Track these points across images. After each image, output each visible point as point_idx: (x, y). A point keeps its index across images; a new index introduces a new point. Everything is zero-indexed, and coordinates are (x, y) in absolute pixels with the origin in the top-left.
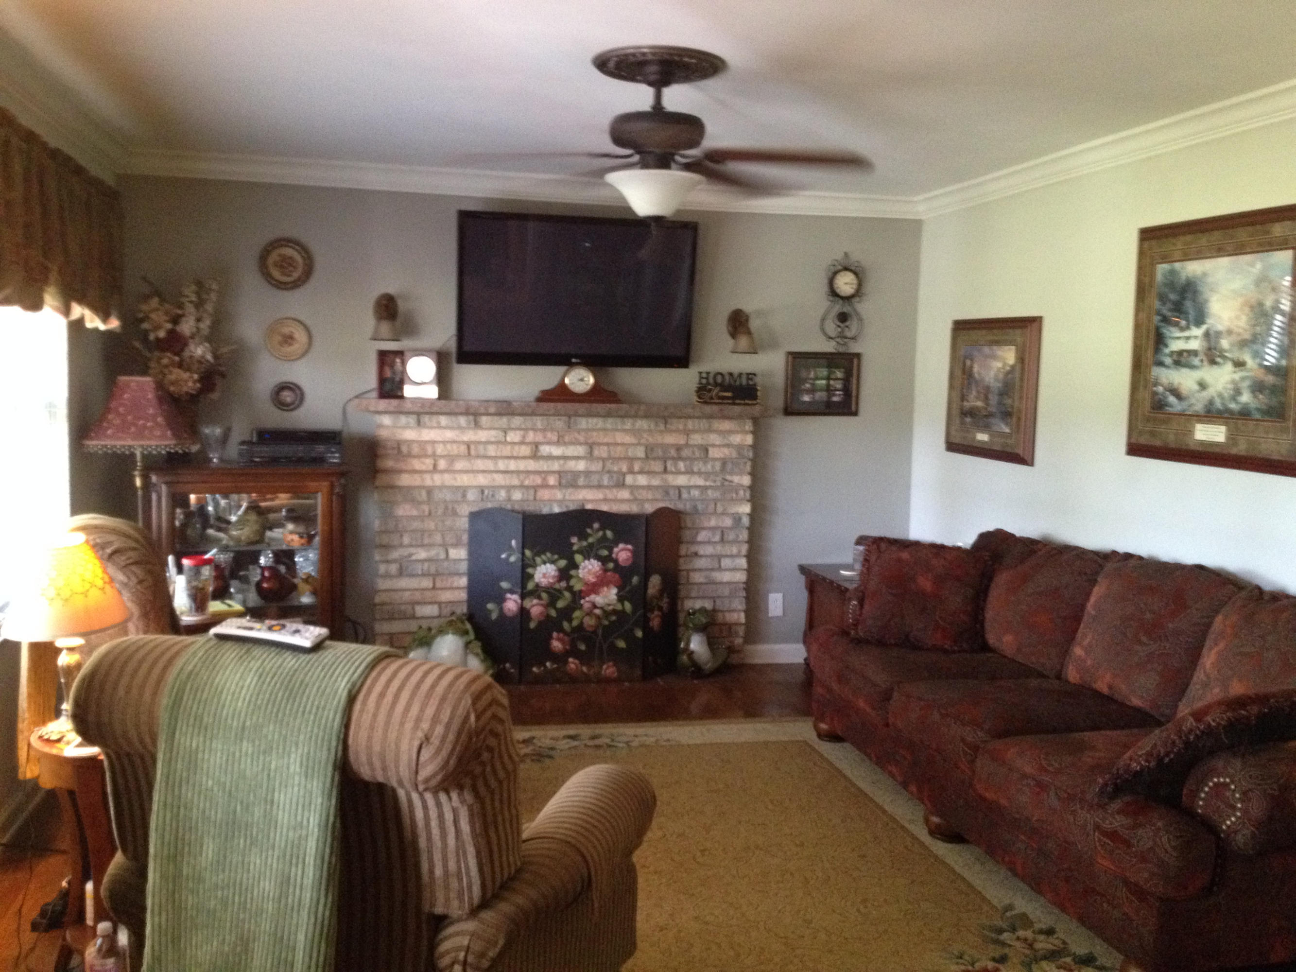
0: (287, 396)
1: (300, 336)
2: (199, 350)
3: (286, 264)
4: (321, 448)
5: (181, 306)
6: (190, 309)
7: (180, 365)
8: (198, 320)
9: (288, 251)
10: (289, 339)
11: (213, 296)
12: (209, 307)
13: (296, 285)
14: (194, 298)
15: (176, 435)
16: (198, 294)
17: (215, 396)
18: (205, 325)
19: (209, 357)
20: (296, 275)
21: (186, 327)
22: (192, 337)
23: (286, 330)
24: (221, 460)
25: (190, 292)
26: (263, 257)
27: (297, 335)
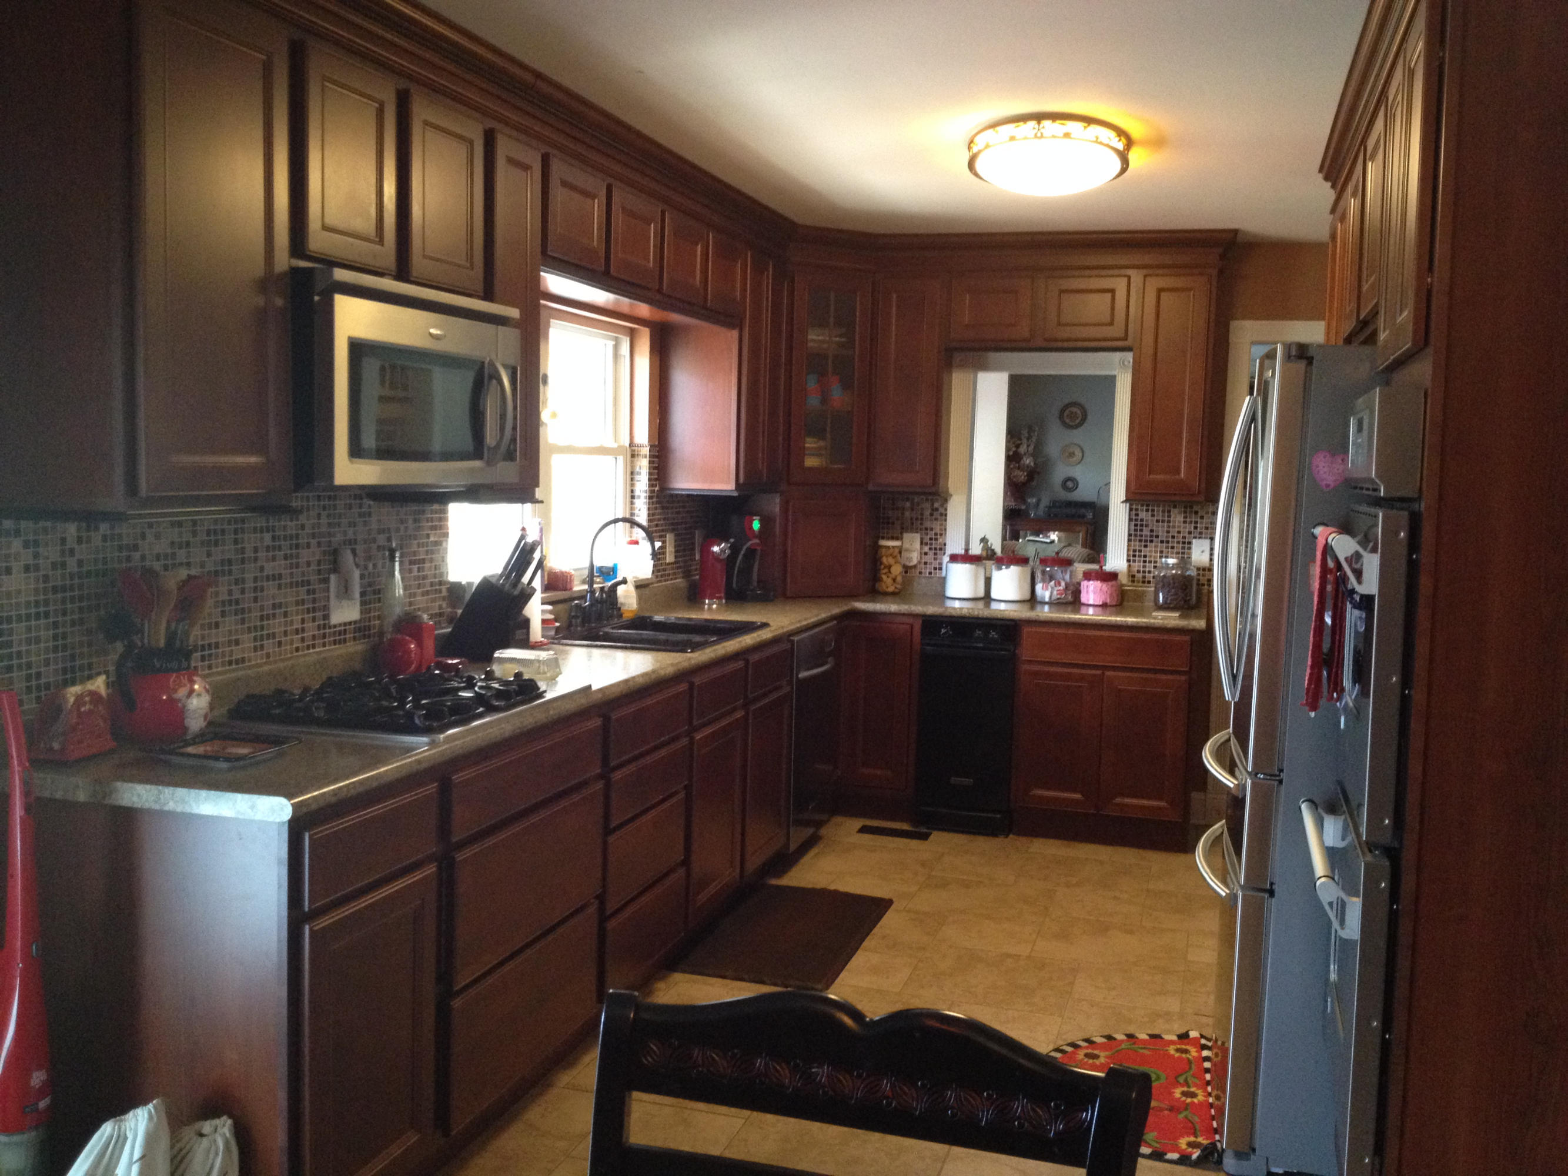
0: (1070, 484)
1: (1078, 453)
2: (1028, 461)
3: (1073, 416)
4: (1083, 511)
5: (1021, 440)
6: (1025, 441)
7: (1019, 468)
8: (1028, 446)
9: (1074, 409)
10: (1072, 455)
11: (1036, 433)
12: (1034, 439)
13: (1077, 427)
14: (1027, 435)
15: (1015, 500)
16: (1029, 433)
17: (1034, 483)
18: (1031, 448)
19: (1032, 464)
20: (1077, 421)
21: (1022, 450)
22: (1025, 454)
23: (1071, 450)
24: (1035, 514)
25: (1025, 433)
26: (1062, 412)
27: (1076, 453)
